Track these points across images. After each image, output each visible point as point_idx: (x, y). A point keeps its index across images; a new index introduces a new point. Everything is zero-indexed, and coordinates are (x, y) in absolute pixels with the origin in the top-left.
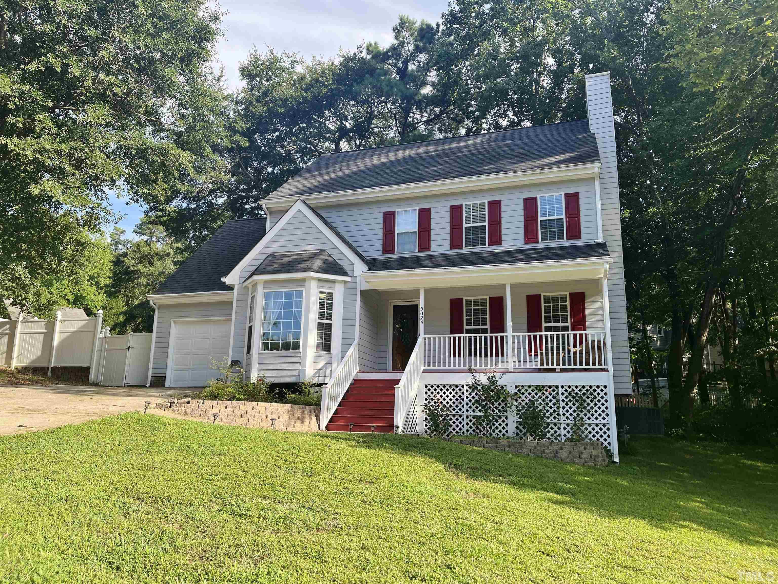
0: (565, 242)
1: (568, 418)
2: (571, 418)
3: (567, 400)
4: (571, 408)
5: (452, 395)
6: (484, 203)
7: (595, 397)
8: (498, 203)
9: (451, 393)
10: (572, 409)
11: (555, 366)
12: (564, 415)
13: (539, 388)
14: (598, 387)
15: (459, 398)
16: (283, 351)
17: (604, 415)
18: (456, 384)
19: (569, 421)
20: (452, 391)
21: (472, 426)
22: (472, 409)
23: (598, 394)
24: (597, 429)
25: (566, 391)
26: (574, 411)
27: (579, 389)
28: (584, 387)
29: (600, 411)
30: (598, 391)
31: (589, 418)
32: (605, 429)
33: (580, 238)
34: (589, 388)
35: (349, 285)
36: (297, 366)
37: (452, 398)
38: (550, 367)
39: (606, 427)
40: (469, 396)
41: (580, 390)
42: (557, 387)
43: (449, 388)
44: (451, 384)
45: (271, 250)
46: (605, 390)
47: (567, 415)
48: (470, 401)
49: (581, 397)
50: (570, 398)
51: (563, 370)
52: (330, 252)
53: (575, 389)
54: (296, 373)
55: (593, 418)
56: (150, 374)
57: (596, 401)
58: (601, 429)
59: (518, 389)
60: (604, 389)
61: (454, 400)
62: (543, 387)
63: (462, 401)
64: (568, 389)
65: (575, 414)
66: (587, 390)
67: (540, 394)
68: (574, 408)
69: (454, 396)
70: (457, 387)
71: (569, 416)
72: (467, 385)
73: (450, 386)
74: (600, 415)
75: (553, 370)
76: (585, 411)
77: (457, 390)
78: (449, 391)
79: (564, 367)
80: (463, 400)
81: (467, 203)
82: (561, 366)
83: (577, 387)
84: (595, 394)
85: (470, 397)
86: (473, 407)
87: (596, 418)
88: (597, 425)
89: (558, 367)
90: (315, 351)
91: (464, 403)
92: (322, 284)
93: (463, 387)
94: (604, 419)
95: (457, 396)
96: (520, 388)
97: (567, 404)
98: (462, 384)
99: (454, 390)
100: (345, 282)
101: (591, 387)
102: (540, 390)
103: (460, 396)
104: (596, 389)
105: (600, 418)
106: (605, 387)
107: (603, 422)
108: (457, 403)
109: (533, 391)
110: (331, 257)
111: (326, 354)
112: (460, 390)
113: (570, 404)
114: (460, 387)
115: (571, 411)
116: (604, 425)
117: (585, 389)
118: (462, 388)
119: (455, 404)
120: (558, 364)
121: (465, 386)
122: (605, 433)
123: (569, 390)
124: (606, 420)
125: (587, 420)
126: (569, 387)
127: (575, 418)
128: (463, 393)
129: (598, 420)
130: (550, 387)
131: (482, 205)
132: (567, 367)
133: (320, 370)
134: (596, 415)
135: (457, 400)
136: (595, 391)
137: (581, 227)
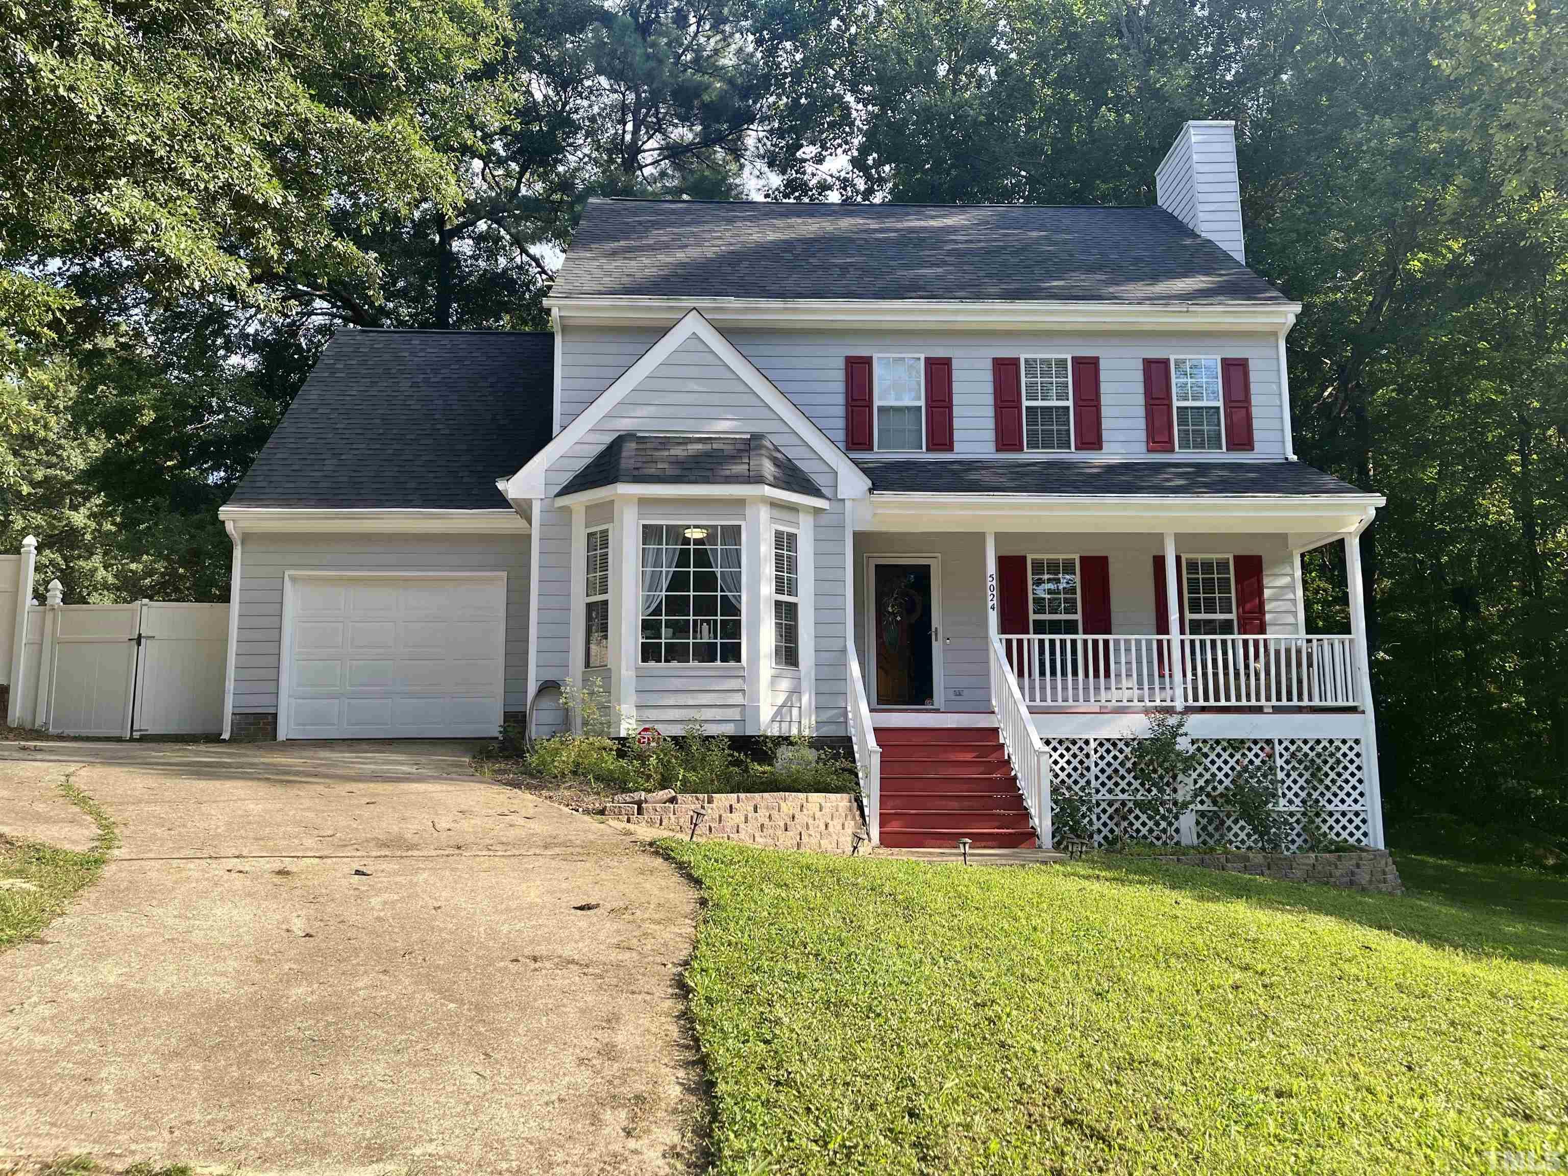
0: (1221, 455)
1: (1291, 802)
2: (1297, 801)
3: (1289, 767)
4: (1295, 782)
5: (1065, 759)
6: (1066, 360)
7: (1338, 762)
8: (1094, 362)
9: (1062, 756)
10: (1298, 785)
11: (1263, 702)
12: (1284, 795)
13: (1236, 745)
14: (1344, 742)
15: (1079, 766)
16: (696, 663)
17: (1355, 794)
18: (1071, 737)
19: (1293, 808)
20: (1065, 753)
21: (1108, 821)
22: (1107, 788)
23: (1345, 755)
24: (1344, 821)
25: (1287, 749)
26: (1302, 788)
27: (1309, 745)
28: (1318, 742)
29: (1347, 788)
30: (1345, 749)
31: (1330, 801)
32: (1357, 821)
33: (1252, 449)
34: (1328, 745)
35: (825, 519)
36: (737, 699)
37: (1066, 766)
38: (1253, 702)
39: (1360, 818)
40: (1099, 761)
41: (1312, 749)
42: (1269, 742)
43: (1058, 746)
44: (1063, 737)
45: (625, 424)
46: (1357, 748)
47: (1290, 795)
48: (1103, 771)
49: (1312, 761)
50: (1294, 763)
51: (1277, 710)
52: (776, 440)
53: (1302, 745)
54: (735, 714)
55: (1336, 801)
56: (228, 710)
57: (1340, 769)
58: (1351, 821)
59: (1195, 746)
60: (1354, 745)
61: (1069, 769)
62: (1242, 742)
63: (1085, 772)
64: (1290, 746)
65: (1303, 795)
66: (1325, 749)
67: (1238, 756)
68: (1301, 782)
69: (1069, 762)
70: (1074, 742)
71: (1294, 799)
72: (1095, 740)
73: (1061, 742)
74: (1348, 795)
75: (1259, 710)
76: (1321, 788)
77: (1075, 749)
78: (1059, 752)
79: (1279, 704)
80: (1088, 769)
81: (1028, 356)
82: (1274, 702)
83: (1305, 742)
84: (1339, 755)
85: (1102, 764)
86: (1110, 784)
87: (1343, 801)
88: (1344, 814)
89: (1269, 704)
90: (774, 665)
91: (1091, 776)
92: (777, 513)
93: (1087, 742)
94: (1356, 801)
95: (1075, 762)
96: (1201, 745)
97: (1288, 775)
98: (1085, 737)
99: (1068, 749)
100: (817, 511)
101: (1331, 742)
102: (1237, 749)
103: (1081, 762)
104: (1341, 745)
105: (1349, 801)
106: (1357, 742)
107: (1357, 807)
108: (1075, 776)
109: (1224, 750)
110: (779, 451)
111: (789, 671)
112: (1081, 749)
113: (1294, 775)
114: (1080, 743)
115: (1296, 788)
116: (1357, 814)
117: (1321, 745)
118: (1084, 746)
119: (1072, 779)
120: (1268, 699)
121: (1092, 741)
122: (1358, 828)
123: (1293, 748)
124: (1359, 804)
125: (1326, 804)
126: (1293, 742)
127: (1304, 802)
128: (1088, 756)
129: (1346, 804)
130: (1255, 742)
131: (1062, 363)
132: (1284, 702)
133: (782, 706)
134: (1342, 795)
135: (1075, 769)
136: (1338, 749)
137: (1254, 427)
